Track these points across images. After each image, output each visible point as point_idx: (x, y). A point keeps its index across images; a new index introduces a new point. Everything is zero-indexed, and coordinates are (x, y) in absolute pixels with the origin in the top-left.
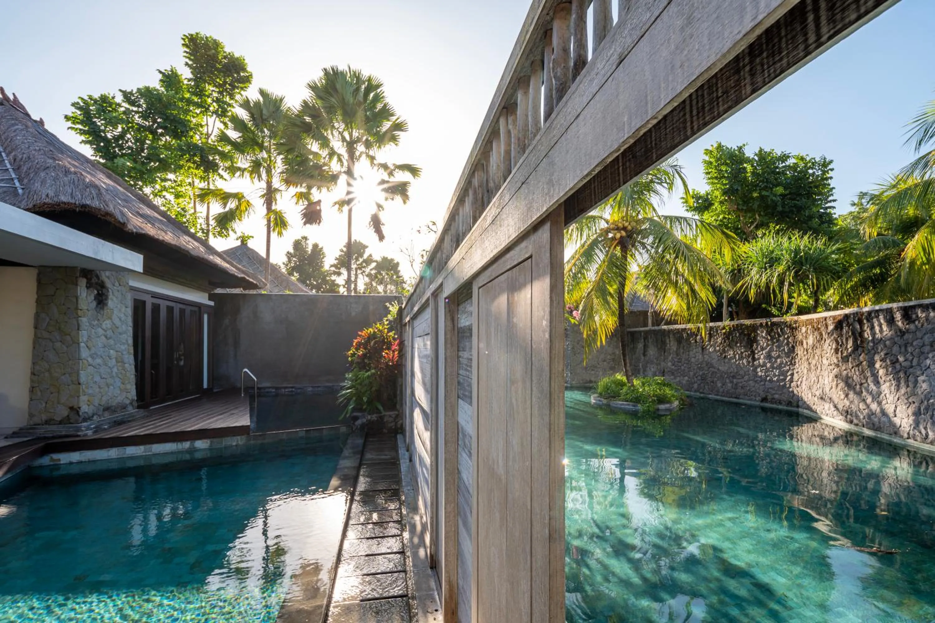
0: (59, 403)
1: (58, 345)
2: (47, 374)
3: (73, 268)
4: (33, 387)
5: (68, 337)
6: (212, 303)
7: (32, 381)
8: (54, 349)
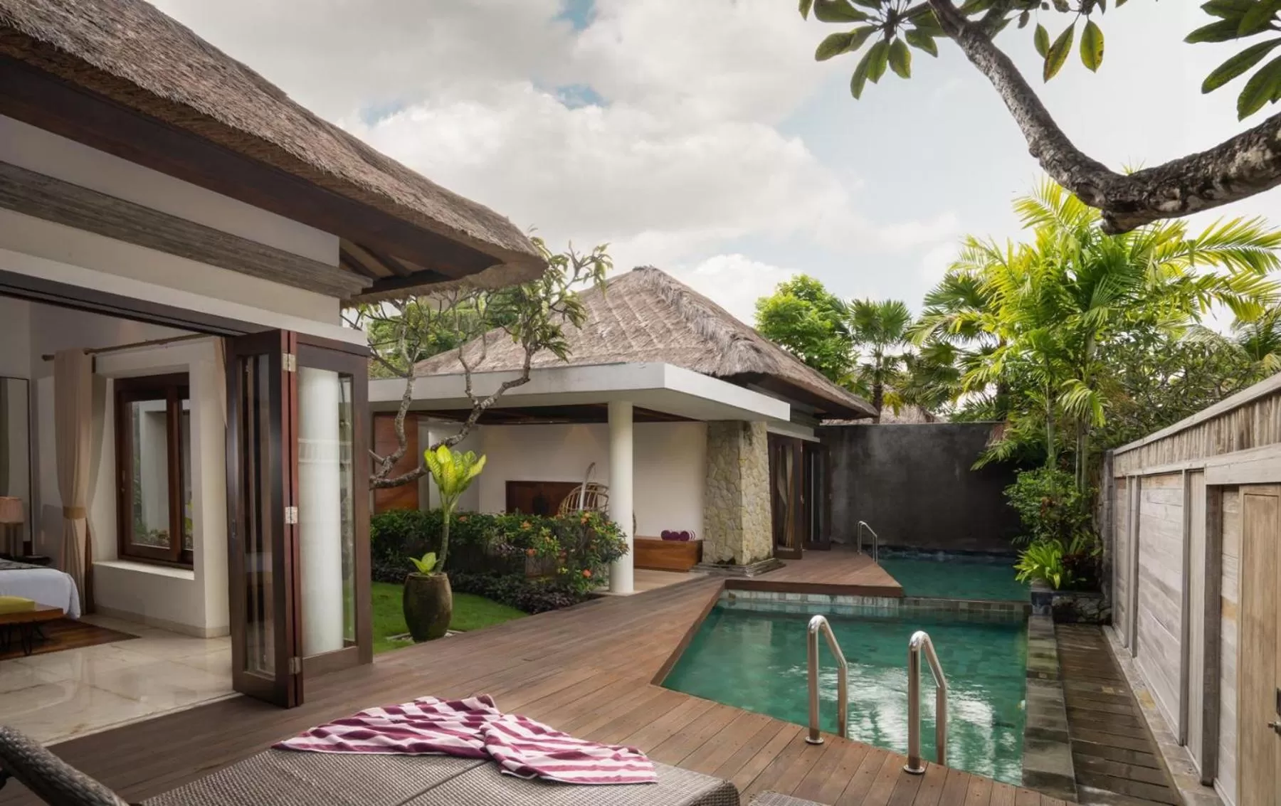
0: (726, 545)
1: (725, 492)
2: (716, 519)
3: (734, 422)
4: (706, 529)
5: (733, 486)
6: (817, 440)
7: (705, 524)
8: (722, 497)
